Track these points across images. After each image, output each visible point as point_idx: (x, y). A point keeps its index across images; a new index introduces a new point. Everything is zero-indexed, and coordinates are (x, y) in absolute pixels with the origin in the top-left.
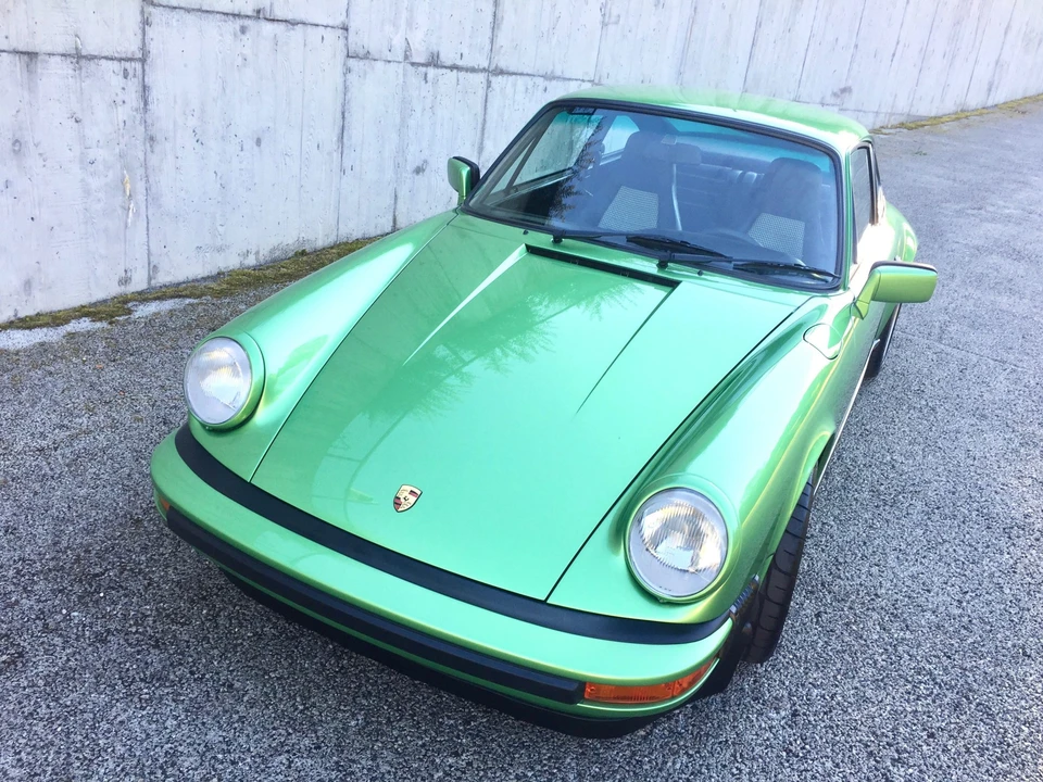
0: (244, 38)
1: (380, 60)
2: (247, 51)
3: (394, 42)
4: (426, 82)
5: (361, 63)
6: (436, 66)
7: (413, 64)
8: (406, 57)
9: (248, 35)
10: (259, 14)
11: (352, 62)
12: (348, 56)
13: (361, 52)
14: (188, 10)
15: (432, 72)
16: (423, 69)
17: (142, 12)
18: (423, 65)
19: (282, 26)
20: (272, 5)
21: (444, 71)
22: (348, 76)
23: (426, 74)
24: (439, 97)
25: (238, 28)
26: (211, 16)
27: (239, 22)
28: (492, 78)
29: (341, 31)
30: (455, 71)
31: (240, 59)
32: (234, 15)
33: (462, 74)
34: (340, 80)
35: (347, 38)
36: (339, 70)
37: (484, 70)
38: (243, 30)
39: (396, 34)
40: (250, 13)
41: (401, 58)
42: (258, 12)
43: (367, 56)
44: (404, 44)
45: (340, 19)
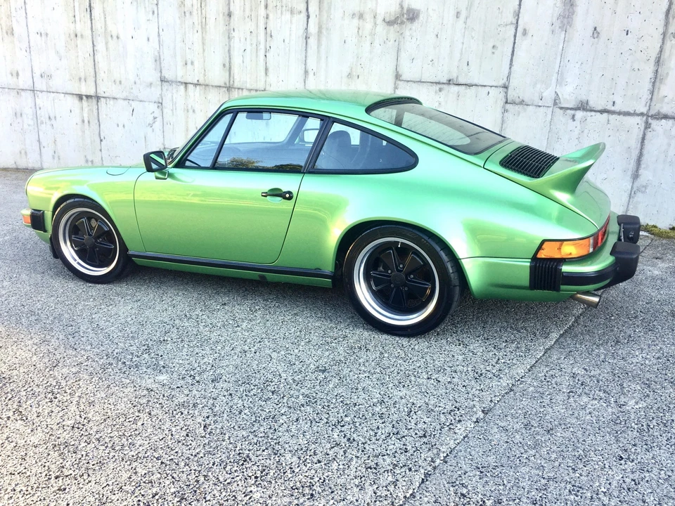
0: (441, 93)
1: (532, 105)
2: (442, 100)
3: (544, 95)
4: (574, 120)
5: (517, 107)
6: (585, 109)
7: (561, 108)
8: (555, 104)
9: (443, 92)
10: (449, 82)
11: (508, 106)
12: (506, 102)
13: (518, 101)
14: (414, 82)
15: (579, 114)
16: (573, 112)
17: (395, 84)
18: (571, 109)
19: (463, 87)
20: (457, 77)
21: (593, 113)
22: (506, 114)
23: (573, 116)
24: (586, 131)
25: (438, 89)
26: (425, 84)
27: (439, 86)
28: (650, 120)
29: (502, 89)
30: (605, 115)
31: (437, 103)
32: (436, 83)
33: (612, 117)
34: (499, 116)
35: (506, 93)
36: (499, 110)
37: (642, 114)
38: (440, 90)
39: (547, 89)
40: (445, 82)
41: (551, 104)
42: (450, 81)
43: (522, 103)
44: (553, 96)
45: (501, 83)
